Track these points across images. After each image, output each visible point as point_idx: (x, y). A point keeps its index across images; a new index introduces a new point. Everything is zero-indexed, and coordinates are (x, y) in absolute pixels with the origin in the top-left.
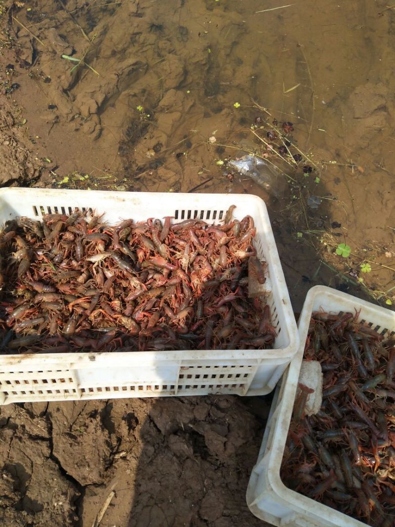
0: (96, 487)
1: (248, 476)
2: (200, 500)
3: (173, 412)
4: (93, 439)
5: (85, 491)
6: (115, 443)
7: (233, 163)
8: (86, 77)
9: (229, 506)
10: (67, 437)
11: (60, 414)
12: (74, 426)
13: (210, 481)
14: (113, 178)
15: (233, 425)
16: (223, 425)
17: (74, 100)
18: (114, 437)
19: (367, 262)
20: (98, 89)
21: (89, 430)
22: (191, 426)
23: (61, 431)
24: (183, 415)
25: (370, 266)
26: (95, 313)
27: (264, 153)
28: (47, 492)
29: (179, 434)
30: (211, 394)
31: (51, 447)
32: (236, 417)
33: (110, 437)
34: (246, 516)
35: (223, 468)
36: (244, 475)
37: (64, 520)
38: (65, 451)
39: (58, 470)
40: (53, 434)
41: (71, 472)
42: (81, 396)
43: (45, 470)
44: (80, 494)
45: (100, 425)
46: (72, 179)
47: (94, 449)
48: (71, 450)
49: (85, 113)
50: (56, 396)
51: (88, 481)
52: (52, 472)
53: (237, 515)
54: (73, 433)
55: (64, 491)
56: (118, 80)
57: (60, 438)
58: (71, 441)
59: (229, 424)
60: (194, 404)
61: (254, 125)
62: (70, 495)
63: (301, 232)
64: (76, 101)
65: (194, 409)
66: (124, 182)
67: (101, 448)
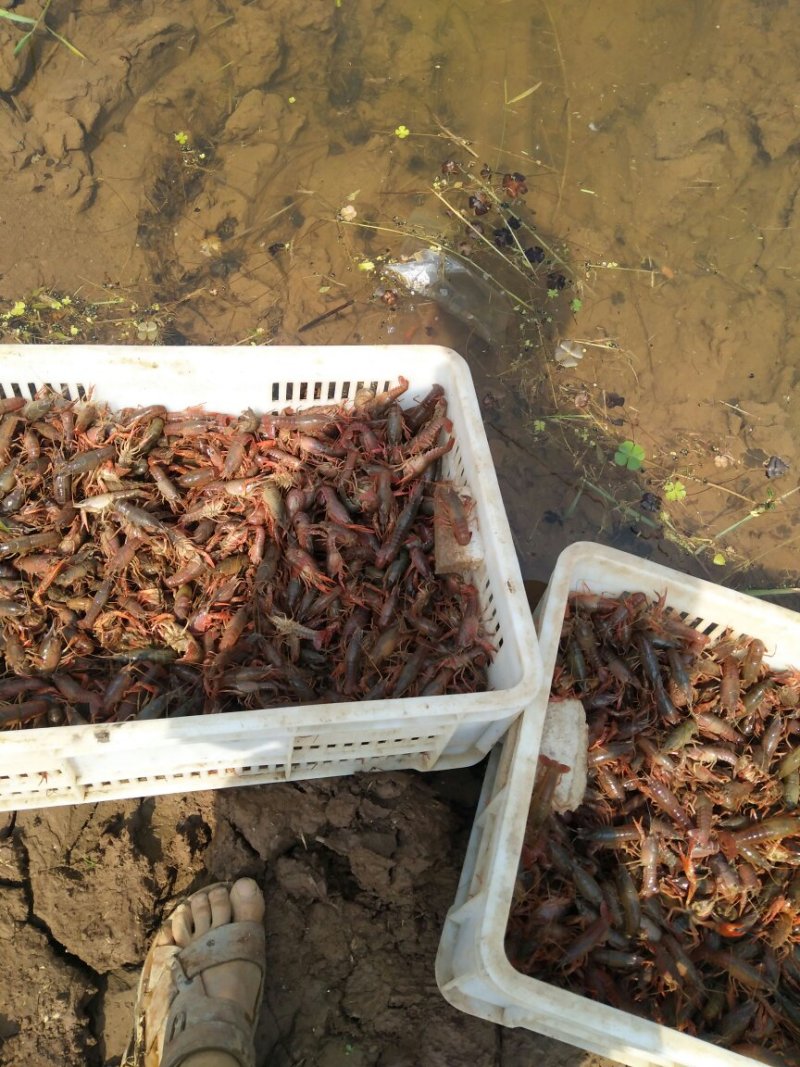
0: (130, 971)
1: (438, 927)
2: (343, 979)
3: (284, 813)
4: (117, 879)
5: (106, 982)
6: (163, 881)
7: (394, 267)
8: (53, 60)
9: (401, 988)
10: (62, 877)
11: (44, 830)
12: (75, 851)
13: (362, 942)
14: (127, 306)
15: (407, 833)
16: (386, 832)
17: (28, 118)
18: (162, 868)
19: (677, 479)
20: (82, 93)
21: (106, 859)
22: (320, 840)
23: (49, 865)
24: (305, 816)
25: (683, 487)
26: (104, 621)
27: (462, 245)
28: (25, 996)
29: (297, 855)
30: (361, 773)
31: (28, 899)
32: (413, 816)
33: (152, 871)
34: (435, 1004)
35: (388, 913)
36: (430, 925)
37: (67, 1049)
38: (60, 906)
39: (46, 946)
40: (31, 872)
41: (73, 947)
42: (86, 794)
43: (19, 950)
44: (96, 990)
45: (130, 850)
46: (34, 306)
47: (120, 897)
48: (72, 902)
49: (55, 148)
50: (32, 799)
51: (111, 962)
52: (33, 951)
53: (418, 1005)
54: (74, 867)
55: (62, 989)
56: (129, 70)
57: (46, 880)
58: (71, 884)
59: (399, 831)
60: (327, 794)
61: (440, 180)
62: (77, 996)
63: (543, 420)
64: (32, 119)
65: (325, 804)
66: (154, 312)
67: (134, 896)
